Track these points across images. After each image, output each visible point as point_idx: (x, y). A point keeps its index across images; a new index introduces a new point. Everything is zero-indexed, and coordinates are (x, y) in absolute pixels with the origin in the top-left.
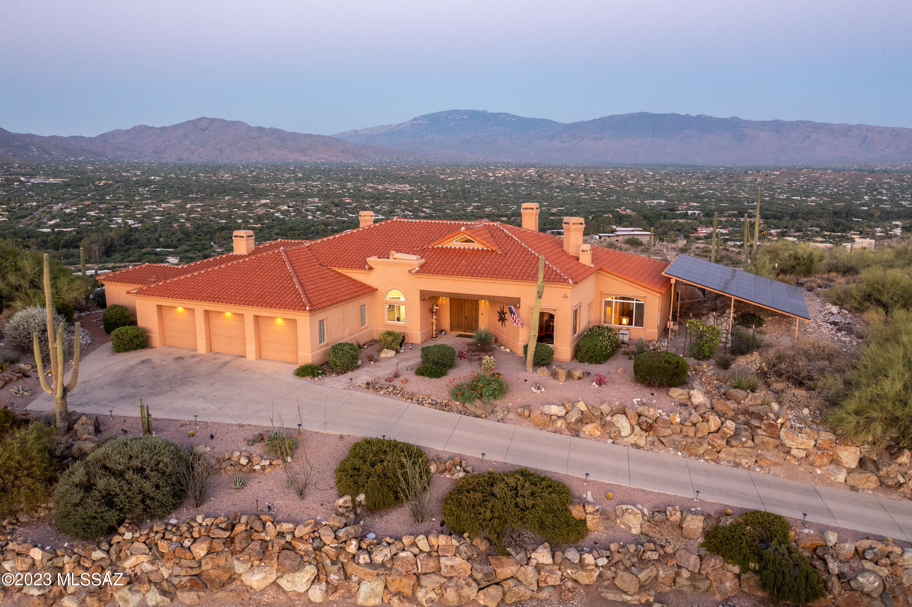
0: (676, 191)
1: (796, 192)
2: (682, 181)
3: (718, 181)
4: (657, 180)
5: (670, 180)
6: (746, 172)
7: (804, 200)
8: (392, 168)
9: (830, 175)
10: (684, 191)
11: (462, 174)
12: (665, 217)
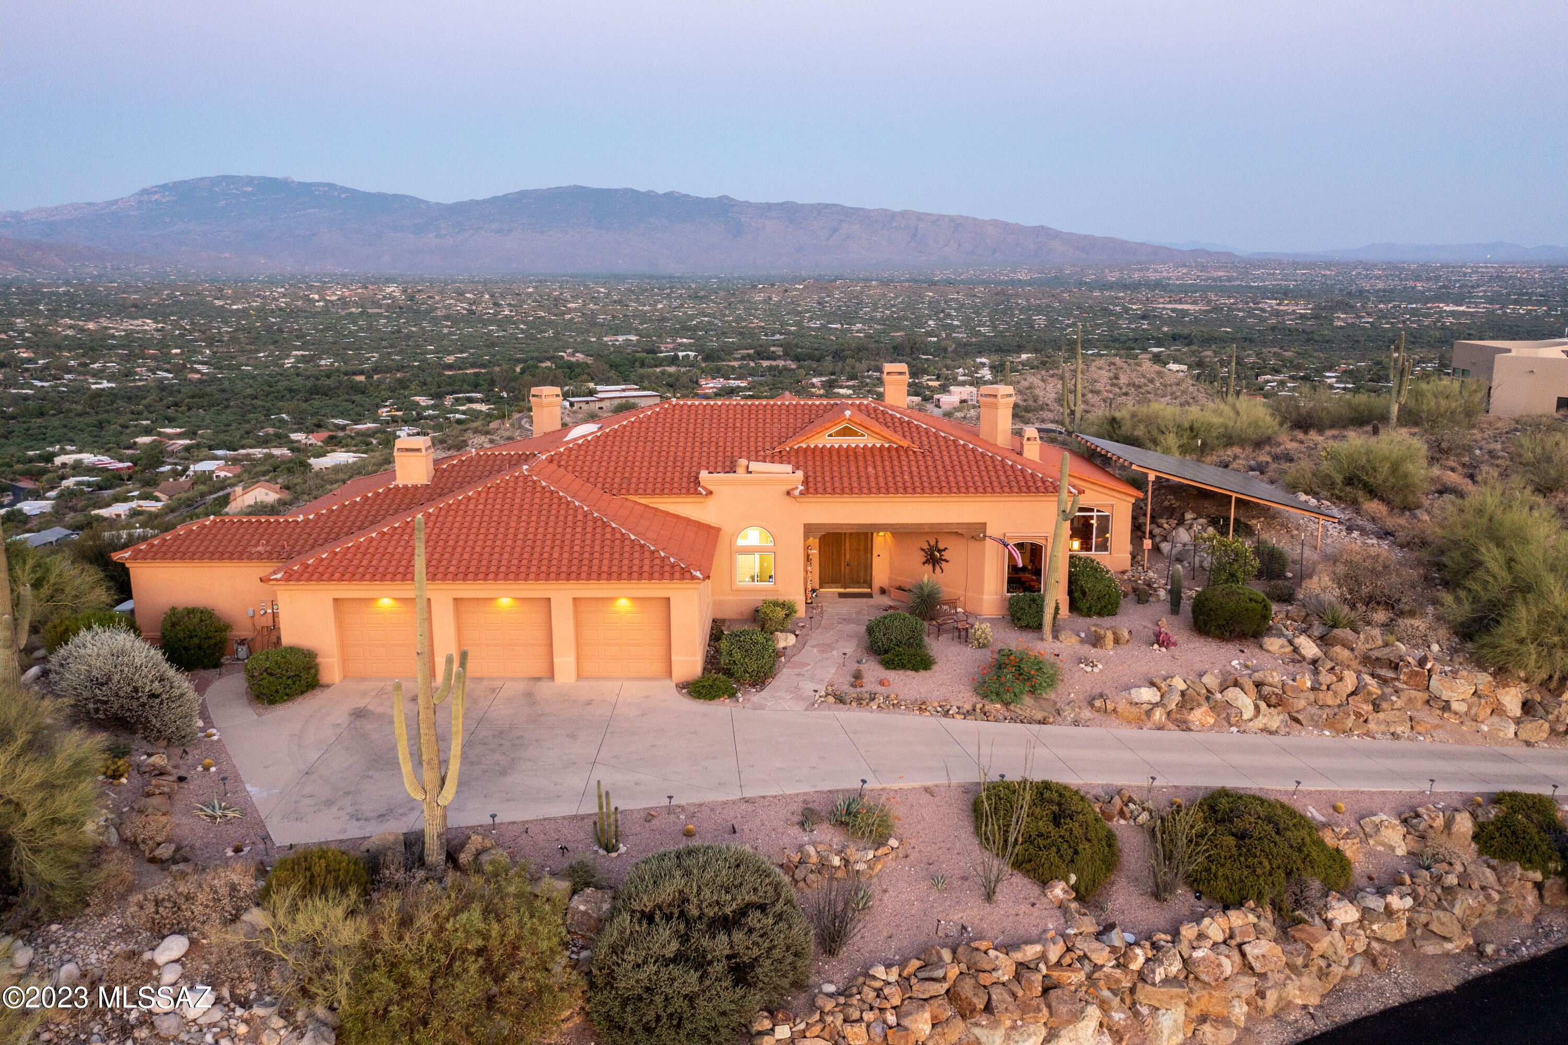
0: (651, 320)
1: (832, 316)
2: (656, 302)
3: (712, 300)
4: (615, 302)
5: (637, 300)
6: (754, 287)
7: (847, 330)
8: (107, 288)
9: (875, 290)
10: (663, 319)
11: (258, 296)
12: (642, 365)
